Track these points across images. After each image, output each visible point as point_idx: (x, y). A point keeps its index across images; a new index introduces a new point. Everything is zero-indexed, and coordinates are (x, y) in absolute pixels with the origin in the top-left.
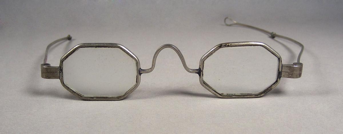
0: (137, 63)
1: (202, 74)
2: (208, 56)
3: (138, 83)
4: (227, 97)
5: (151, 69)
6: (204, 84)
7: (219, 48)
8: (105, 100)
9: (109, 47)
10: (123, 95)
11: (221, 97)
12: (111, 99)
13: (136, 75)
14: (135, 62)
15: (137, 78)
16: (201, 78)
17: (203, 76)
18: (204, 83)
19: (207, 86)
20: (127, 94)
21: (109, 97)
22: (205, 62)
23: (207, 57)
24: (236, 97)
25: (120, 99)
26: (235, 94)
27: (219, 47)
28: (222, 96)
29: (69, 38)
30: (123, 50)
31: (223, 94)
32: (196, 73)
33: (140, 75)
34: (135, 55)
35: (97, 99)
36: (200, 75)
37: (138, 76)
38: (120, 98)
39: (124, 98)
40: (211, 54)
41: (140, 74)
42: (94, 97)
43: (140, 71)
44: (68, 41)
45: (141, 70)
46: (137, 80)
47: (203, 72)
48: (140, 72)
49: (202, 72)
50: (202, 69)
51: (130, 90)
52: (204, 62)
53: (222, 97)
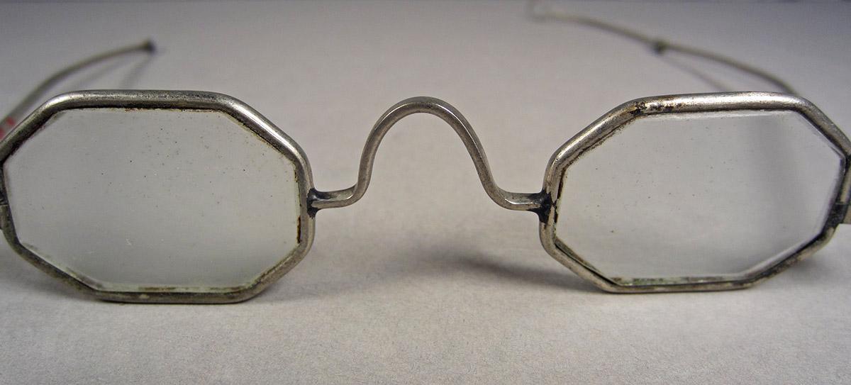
0: (301, 173)
1: (552, 216)
2: (583, 149)
3: (306, 246)
4: (633, 290)
5: (356, 192)
6: (557, 251)
7: (630, 116)
8: (181, 301)
9: (182, 108)
10: (250, 285)
11: (613, 289)
12: (203, 300)
13: (299, 214)
14: (291, 168)
15: (299, 227)
16: (550, 229)
17: (556, 221)
18: (557, 247)
19: (565, 258)
20: (263, 283)
21: (195, 291)
22: (571, 171)
23: (581, 153)
24: (667, 290)
25: (238, 300)
26: (661, 280)
27: (632, 112)
28: (616, 287)
29: (149, 48)
30: (240, 121)
31: (620, 279)
32: (530, 210)
33: (314, 215)
34: (291, 141)
35: (154, 299)
36: (544, 218)
37: (306, 220)
38: (235, 296)
39: (252, 296)
40: (596, 140)
41: (312, 211)
42: (140, 293)
43: (310, 201)
44: (142, 57)
45: (315, 197)
46: (299, 232)
47: (556, 208)
48: (312, 202)
49: (553, 209)
50: (554, 199)
51: (274, 268)
52: (564, 170)
53: (619, 291)
